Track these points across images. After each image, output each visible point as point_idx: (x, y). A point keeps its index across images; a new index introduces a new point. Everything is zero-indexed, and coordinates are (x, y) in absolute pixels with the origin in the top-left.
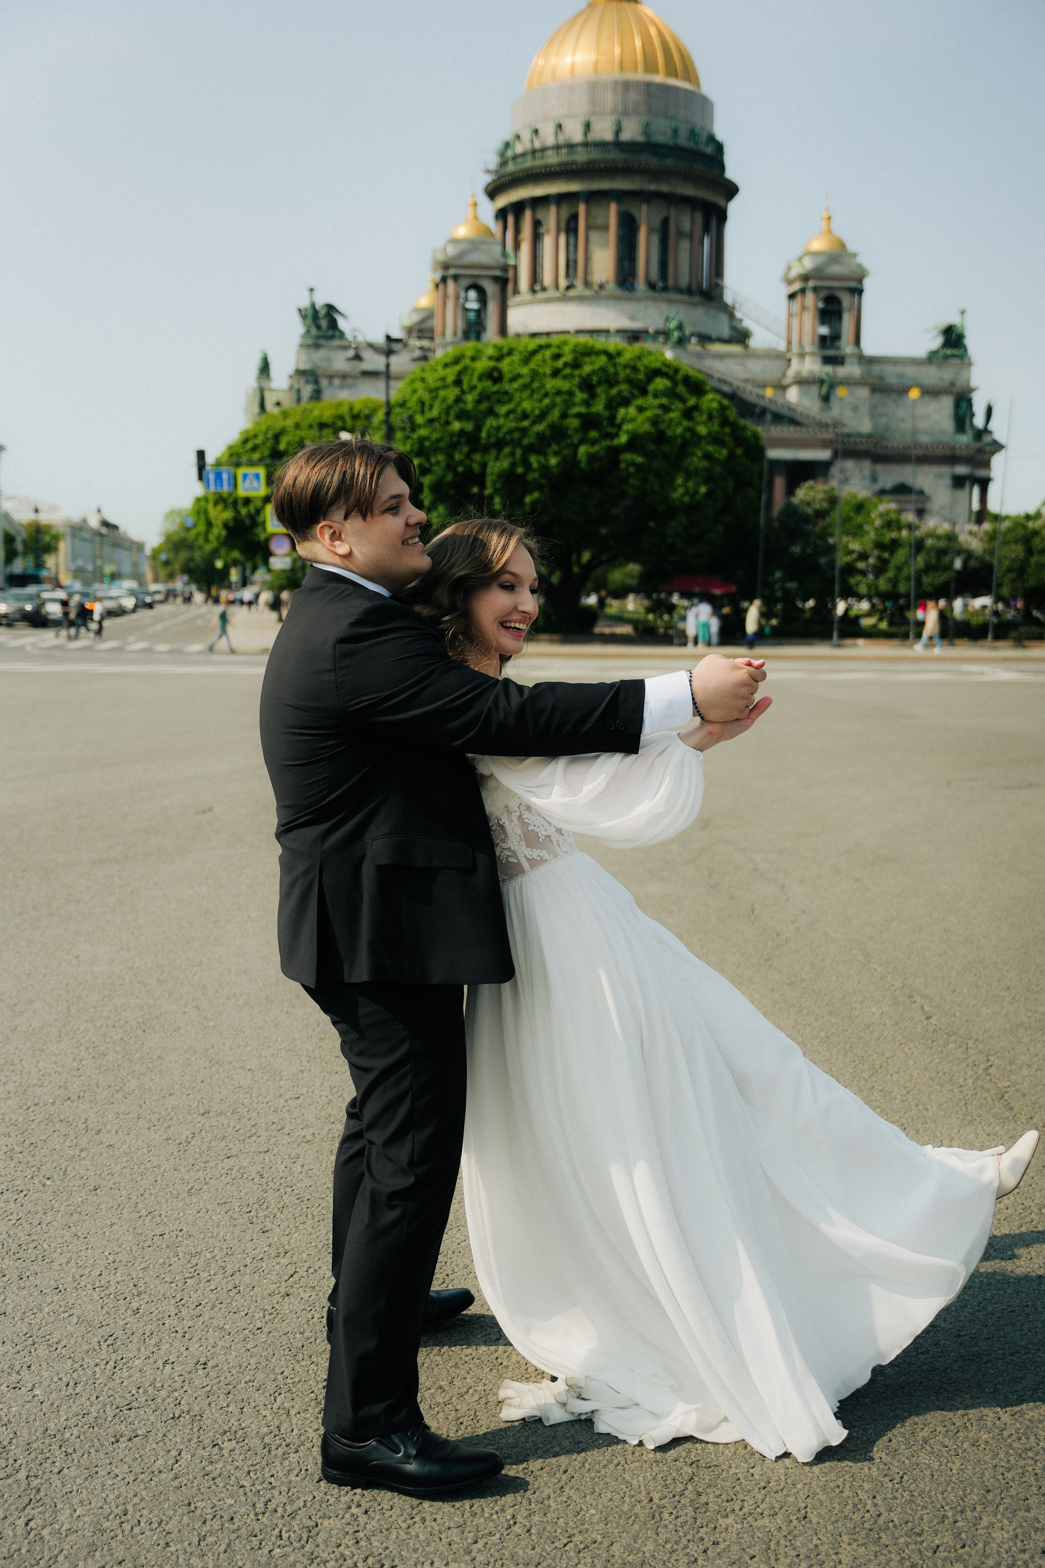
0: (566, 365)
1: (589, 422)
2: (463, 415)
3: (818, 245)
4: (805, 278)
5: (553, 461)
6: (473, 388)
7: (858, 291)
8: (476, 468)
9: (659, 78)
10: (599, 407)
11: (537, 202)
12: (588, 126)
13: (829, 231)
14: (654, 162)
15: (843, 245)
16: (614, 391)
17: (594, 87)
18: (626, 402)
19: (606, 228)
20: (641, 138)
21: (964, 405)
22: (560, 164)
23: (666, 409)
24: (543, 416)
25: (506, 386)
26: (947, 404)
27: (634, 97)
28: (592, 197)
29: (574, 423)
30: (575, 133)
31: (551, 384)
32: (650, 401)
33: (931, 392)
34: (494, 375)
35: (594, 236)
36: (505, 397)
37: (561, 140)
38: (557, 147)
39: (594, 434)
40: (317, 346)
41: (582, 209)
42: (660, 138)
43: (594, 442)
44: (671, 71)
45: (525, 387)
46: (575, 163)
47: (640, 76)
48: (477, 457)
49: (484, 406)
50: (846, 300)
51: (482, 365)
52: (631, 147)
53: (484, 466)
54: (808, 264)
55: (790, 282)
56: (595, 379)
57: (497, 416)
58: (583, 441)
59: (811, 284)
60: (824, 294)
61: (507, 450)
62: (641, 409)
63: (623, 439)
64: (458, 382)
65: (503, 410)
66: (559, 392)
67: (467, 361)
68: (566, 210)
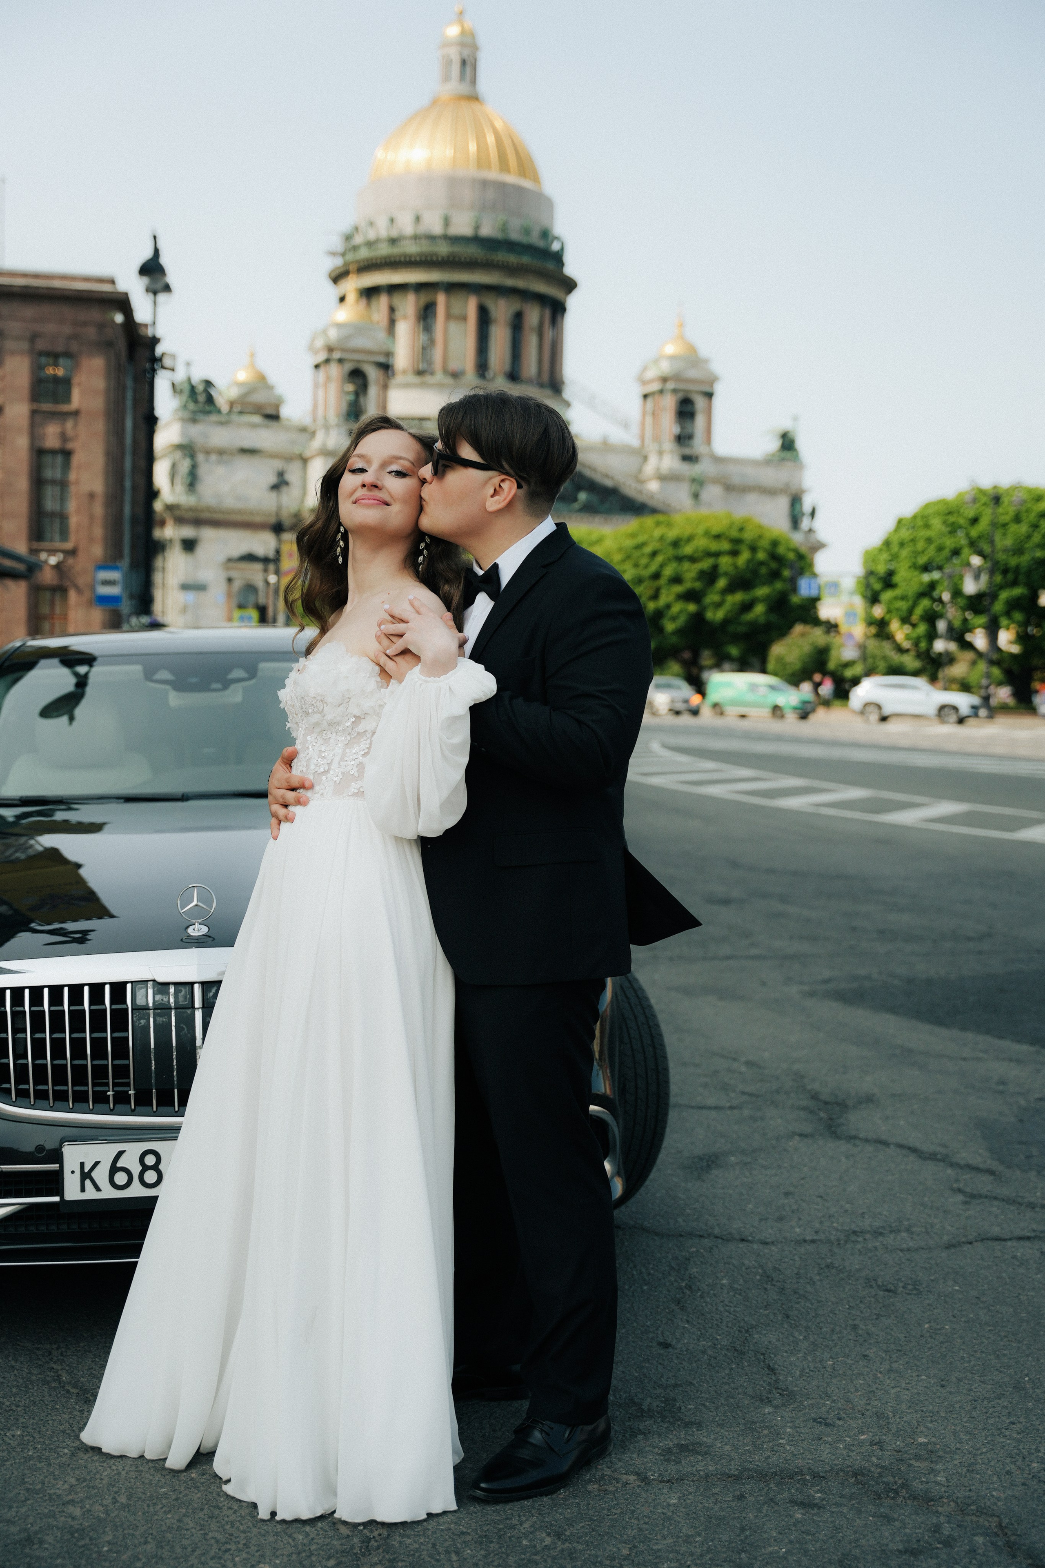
3: (670, 349)
4: (664, 380)
7: (709, 395)
9: (511, 179)
11: (393, 289)
12: (447, 220)
13: (681, 337)
14: (512, 259)
15: (692, 350)
17: (452, 182)
19: (464, 318)
20: (499, 235)
21: (797, 506)
22: (421, 254)
26: (782, 504)
27: (490, 194)
28: (451, 288)
30: (434, 225)
33: (770, 492)
35: (454, 328)
37: (422, 229)
38: (416, 238)
40: (194, 421)
41: (441, 299)
42: (515, 236)
44: (522, 170)
46: (436, 255)
47: (494, 175)
50: (700, 403)
52: (488, 243)
54: (666, 367)
55: (644, 383)
59: (670, 385)
60: (680, 395)
68: (424, 299)
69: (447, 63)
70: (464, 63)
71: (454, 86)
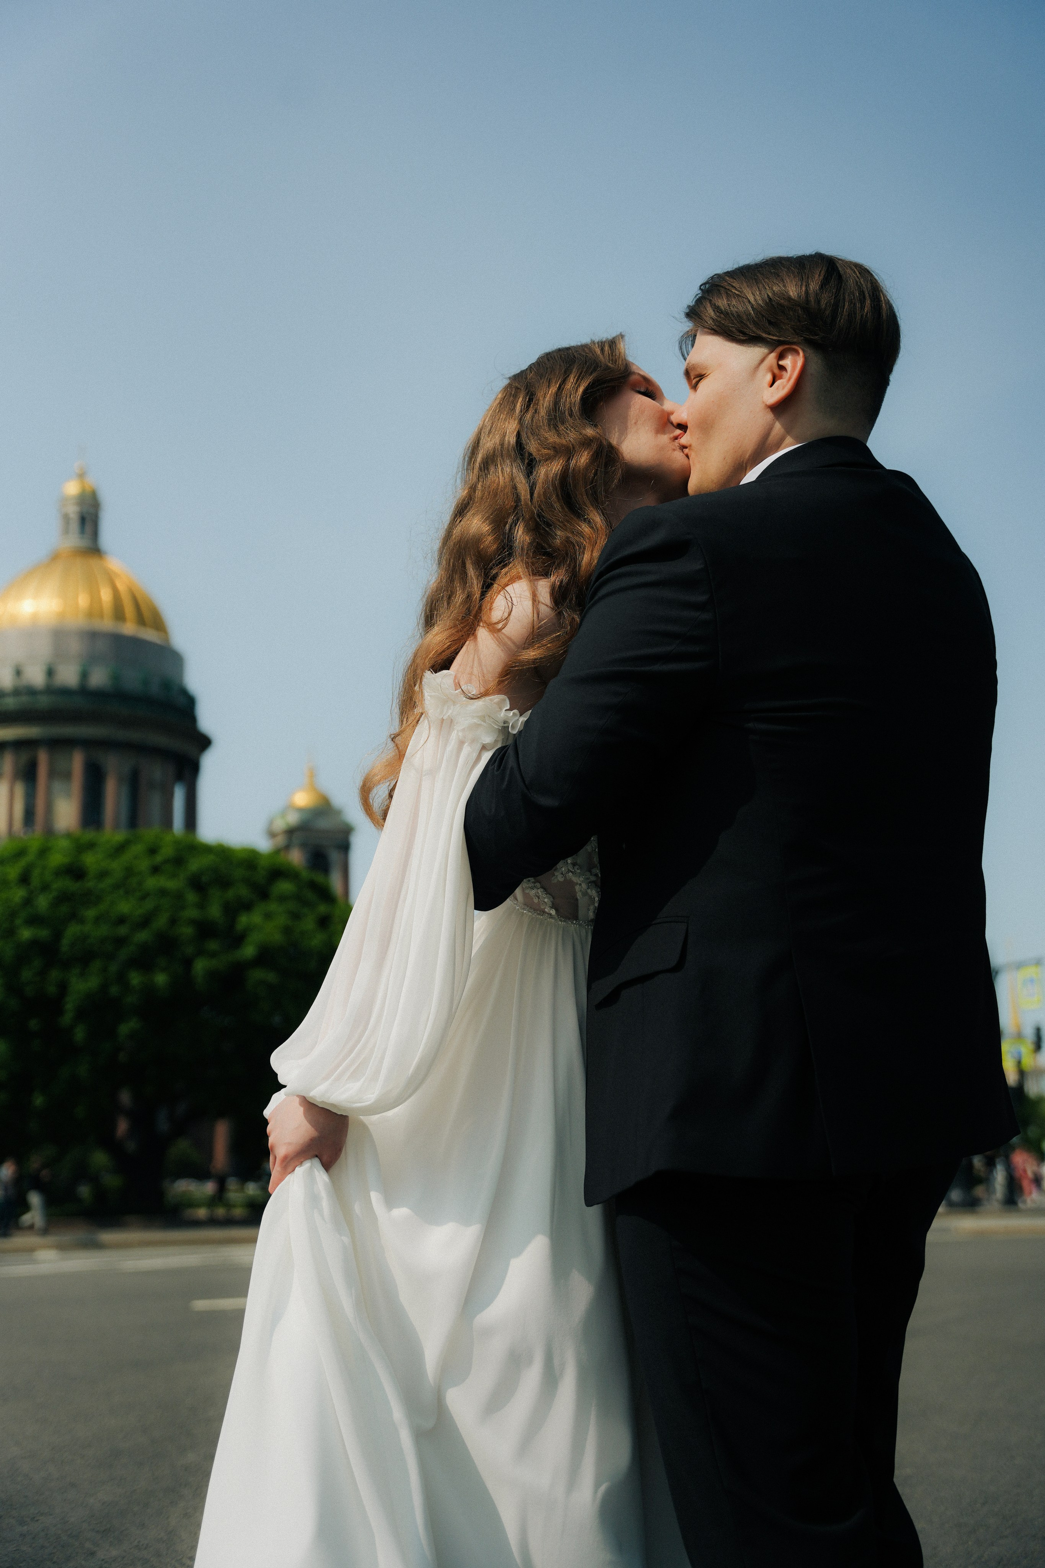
0: (166, 861)
1: (205, 930)
2: (34, 920)
3: (301, 800)
5: (161, 979)
6: (45, 887)
7: (345, 847)
8: (52, 989)
9: (128, 629)
10: (215, 911)
12: (50, 673)
13: (313, 787)
15: (327, 801)
16: (230, 894)
17: (58, 635)
18: (247, 907)
19: (68, 776)
20: (108, 688)
23: (296, 916)
24: (145, 922)
25: (90, 884)
27: (101, 646)
28: (53, 744)
29: (187, 931)
30: (35, 678)
31: (152, 883)
32: (273, 906)
34: (75, 872)
36: (89, 898)
37: (22, 683)
38: (17, 692)
39: (213, 945)
41: (43, 756)
42: (131, 687)
43: (213, 955)
44: (141, 621)
45: (116, 887)
46: (37, 709)
47: (107, 624)
48: (55, 974)
49: (64, 909)
50: (334, 856)
51: (57, 859)
52: (98, 695)
53: (63, 987)
54: (293, 819)
55: (273, 836)
56: (204, 879)
57: (82, 921)
58: (200, 953)
59: (297, 839)
60: (311, 848)
61: (96, 965)
62: (268, 916)
63: (249, 951)
64: (24, 879)
65: (90, 913)
66: (163, 892)
67: (30, 857)
68: (24, 757)
69: (66, 518)
70: (83, 520)
71: (74, 540)
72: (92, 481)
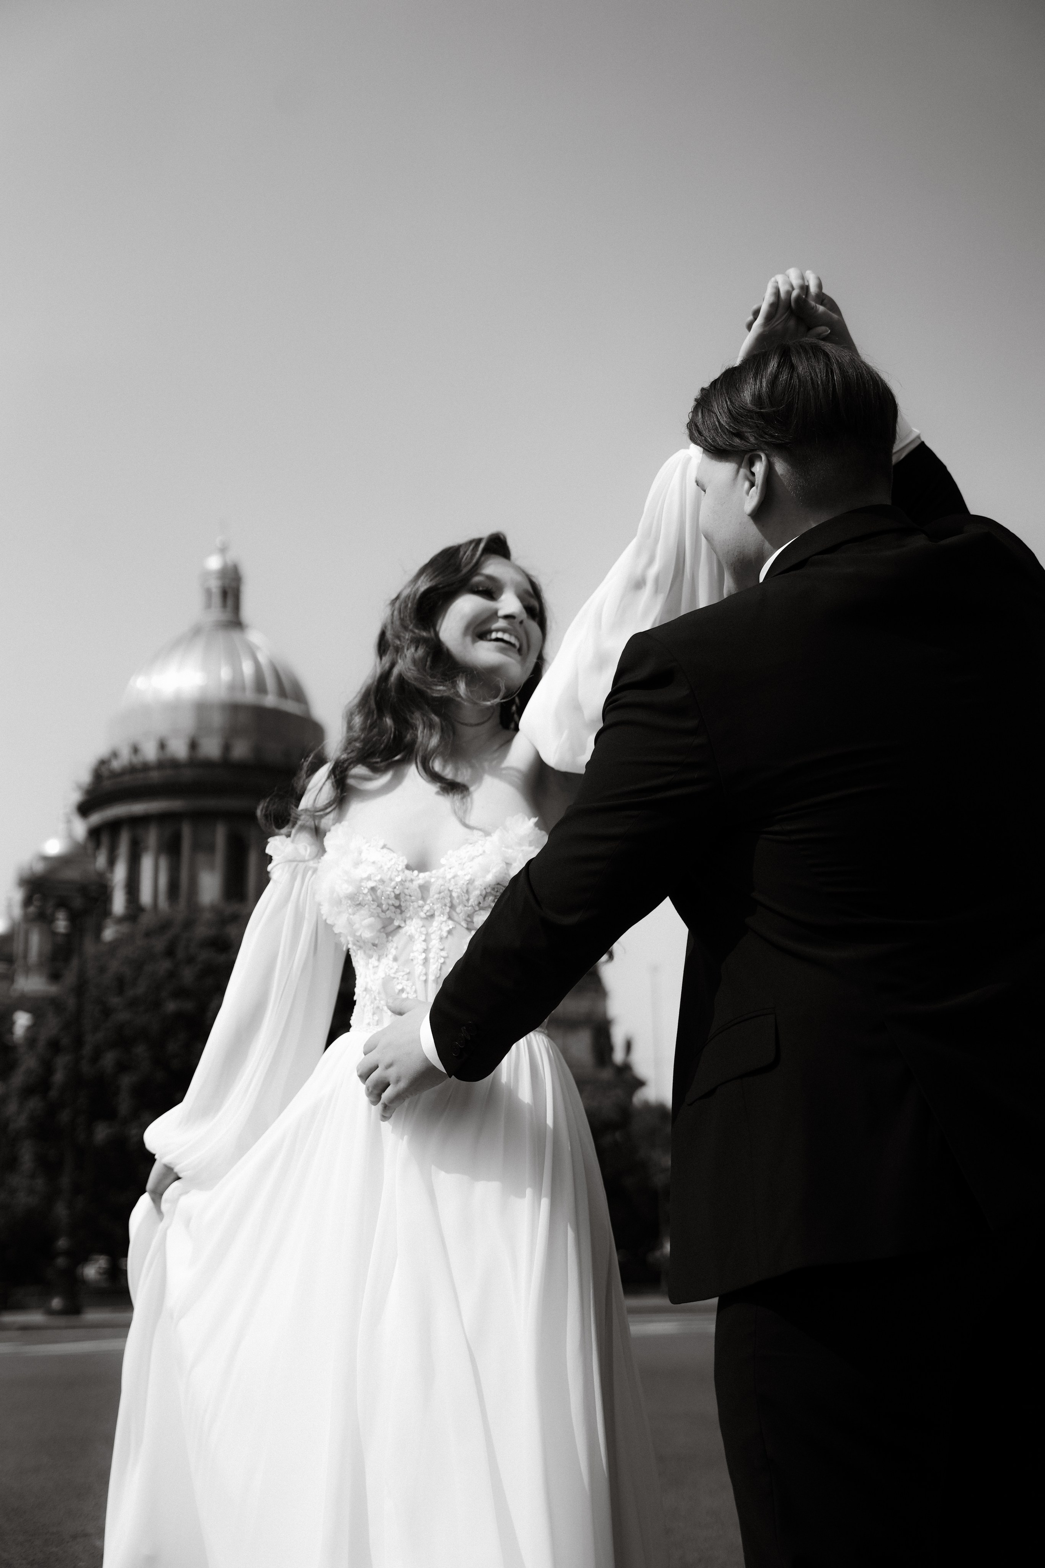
9: (270, 701)
11: (136, 821)
12: (193, 745)
17: (201, 707)
19: (213, 849)
20: (251, 758)
21: (603, 1038)
22: (165, 782)
26: (585, 1037)
27: (243, 718)
28: (197, 816)
30: (179, 750)
33: (569, 1024)
35: (200, 855)
37: (166, 756)
38: (160, 765)
41: (187, 829)
44: (282, 692)
46: (180, 782)
47: (250, 698)
52: (241, 767)
69: (208, 592)
70: (225, 594)
71: (216, 614)
72: (232, 556)
